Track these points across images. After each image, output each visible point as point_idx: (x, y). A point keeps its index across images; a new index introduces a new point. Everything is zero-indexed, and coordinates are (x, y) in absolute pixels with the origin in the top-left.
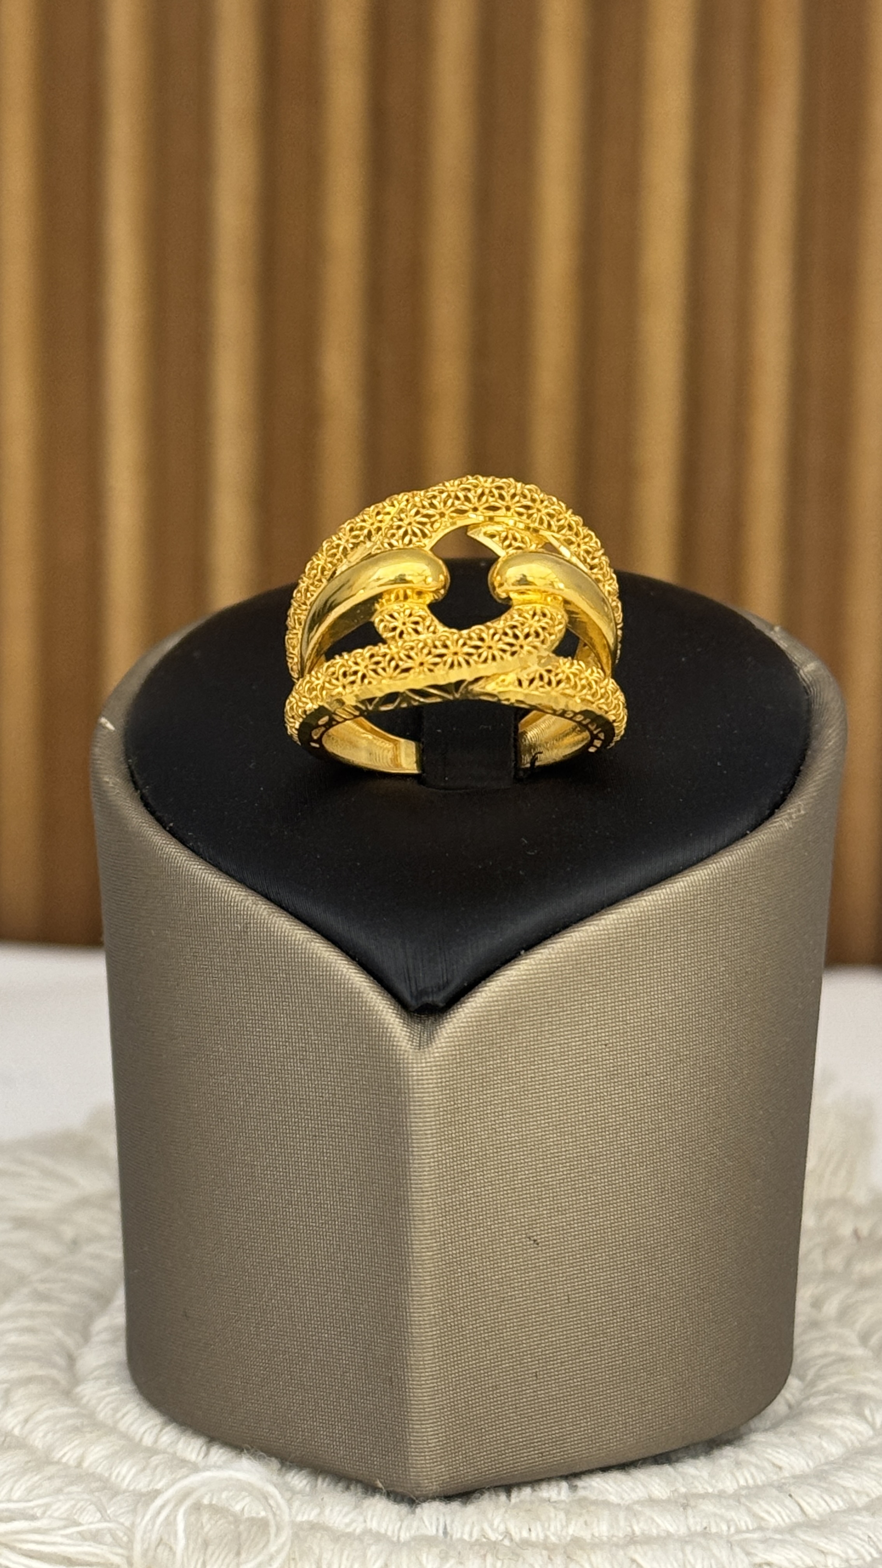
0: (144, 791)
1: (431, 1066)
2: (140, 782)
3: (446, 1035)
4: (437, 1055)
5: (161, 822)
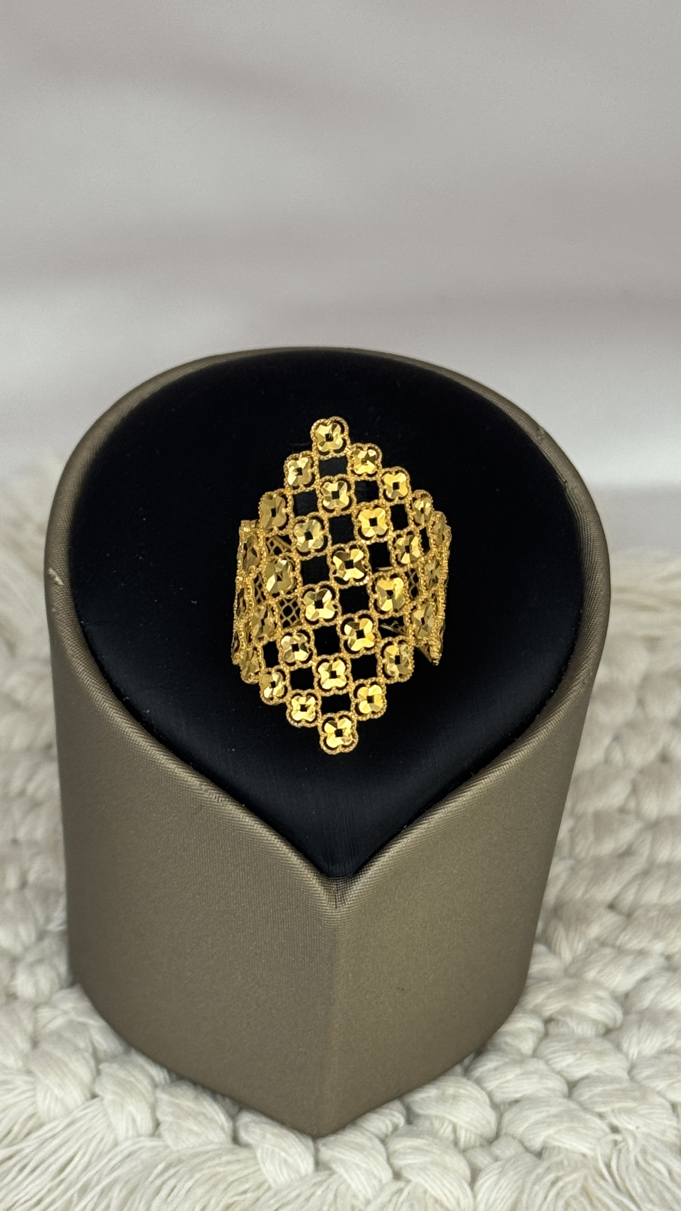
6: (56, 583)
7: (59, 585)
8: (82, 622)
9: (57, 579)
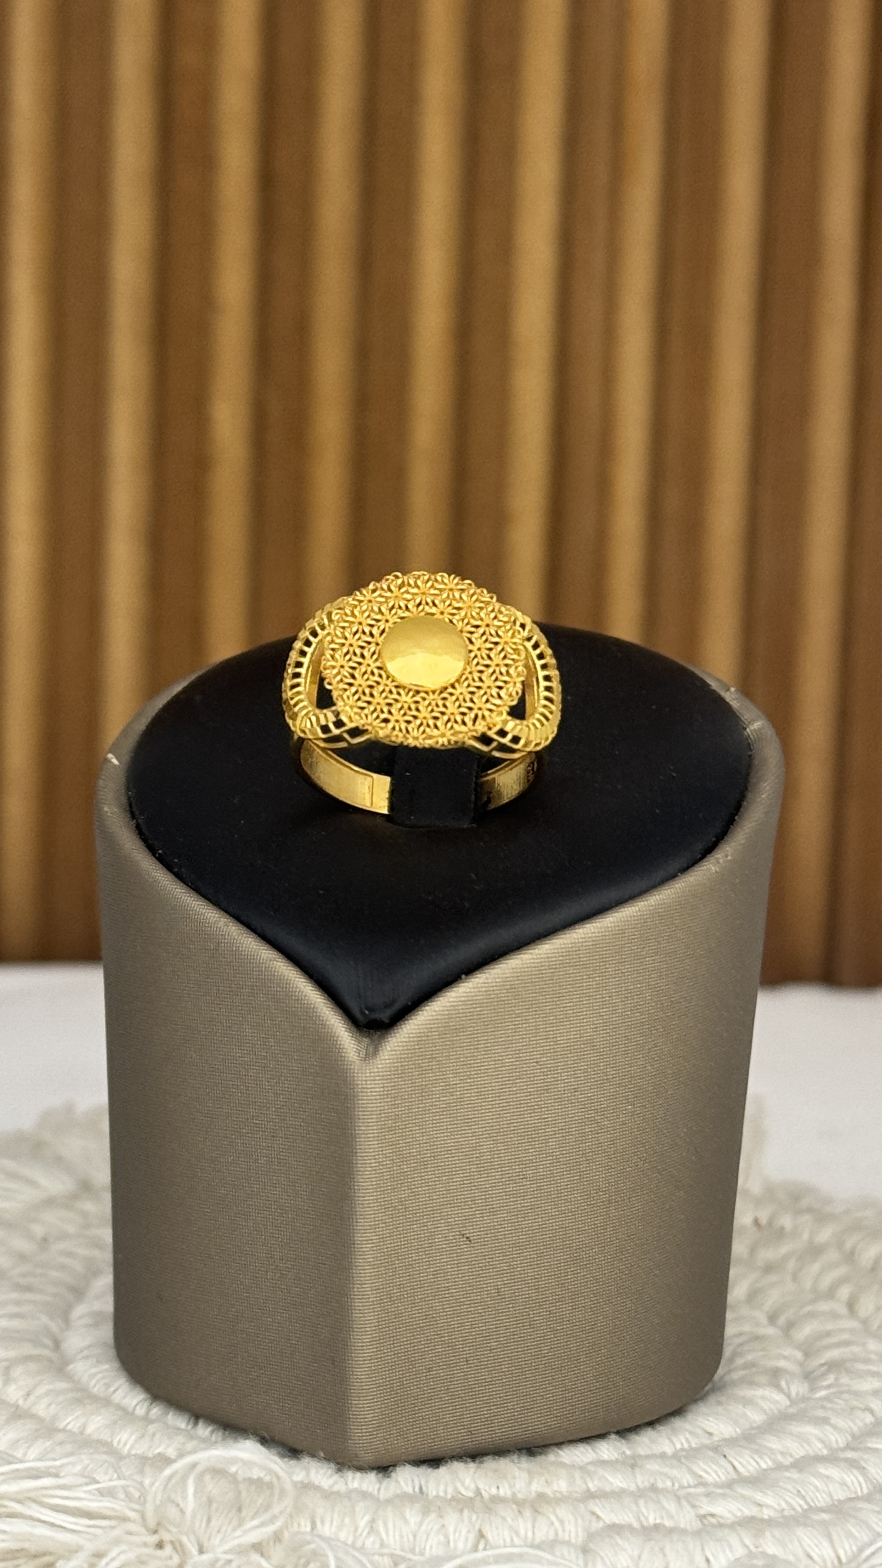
0: (139, 821)
1: (374, 1076)
2: (137, 813)
3: (389, 1049)
4: (380, 1066)
5: (152, 849)
6: (112, 762)
7: (115, 765)
8: (130, 792)
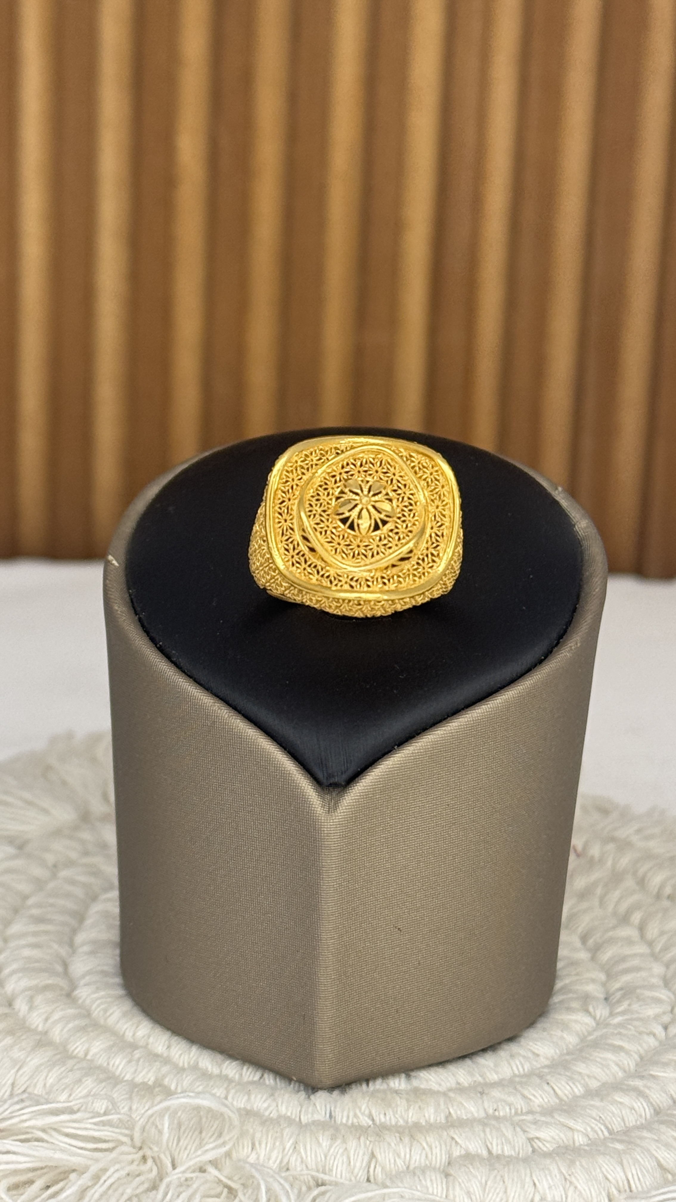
0: (141, 616)
1: (336, 825)
2: (138, 609)
3: (346, 805)
4: (340, 817)
5: (154, 642)
6: (113, 564)
7: (115, 566)
8: (131, 591)
9: (115, 562)
